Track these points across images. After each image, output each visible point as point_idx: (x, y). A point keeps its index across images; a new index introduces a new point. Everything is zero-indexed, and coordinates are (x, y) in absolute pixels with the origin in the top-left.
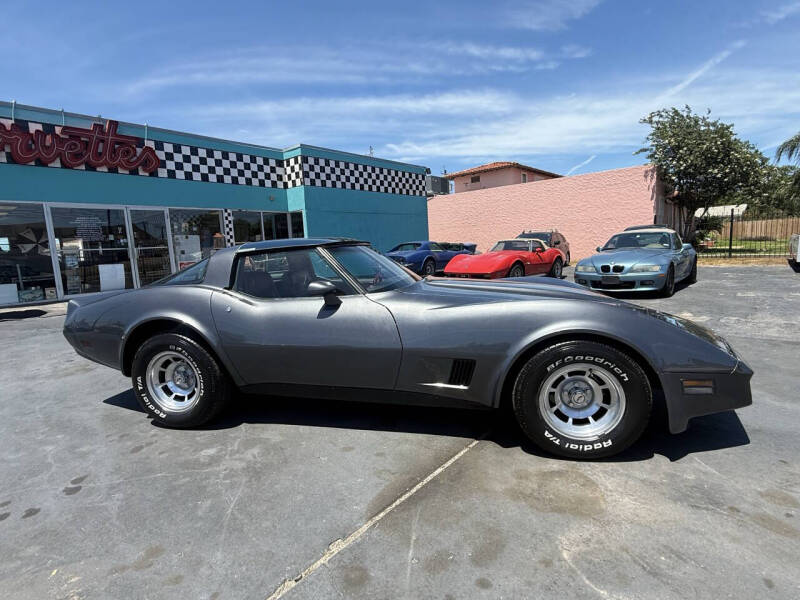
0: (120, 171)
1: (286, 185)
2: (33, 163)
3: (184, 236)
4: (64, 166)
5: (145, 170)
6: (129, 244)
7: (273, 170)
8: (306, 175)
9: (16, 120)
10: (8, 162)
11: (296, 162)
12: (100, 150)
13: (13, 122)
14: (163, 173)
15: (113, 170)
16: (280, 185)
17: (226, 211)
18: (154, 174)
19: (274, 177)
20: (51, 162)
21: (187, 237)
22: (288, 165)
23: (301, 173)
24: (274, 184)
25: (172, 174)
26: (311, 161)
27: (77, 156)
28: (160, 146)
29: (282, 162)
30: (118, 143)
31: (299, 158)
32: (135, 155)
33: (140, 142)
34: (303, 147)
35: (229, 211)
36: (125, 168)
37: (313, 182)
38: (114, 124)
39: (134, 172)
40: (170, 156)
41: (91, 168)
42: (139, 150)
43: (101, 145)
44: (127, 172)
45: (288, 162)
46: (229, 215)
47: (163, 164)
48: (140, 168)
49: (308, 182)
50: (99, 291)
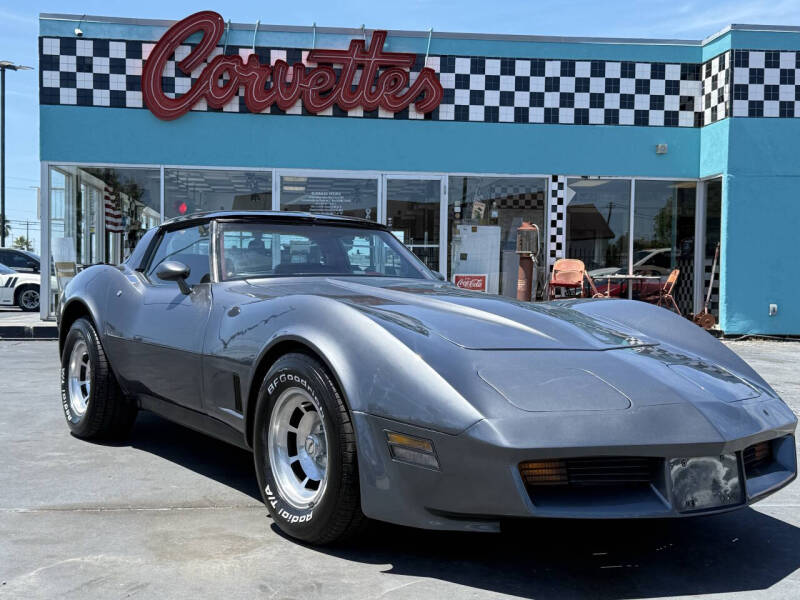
0: (382, 113)
1: (699, 117)
2: (268, 111)
3: (469, 228)
4: (307, 112)
5: (418, 110)
7: (672, 88)
8: (739, 92)
9: (257, 48)
10: (241, 111)
11: (722, 67)
12: (356, 81)
13: (252, 51)
14: (447, 112)
15: (371, 113)
16: (686, 119)
17: (555, 179)
18: (431, 115)
19: (672, 103)
20: (289, 107)
21: (474, 230)
22: (708, 74)
23: (727, 89)
24: (671, 119)
25: (462, 113)
26: (757, 60)
27: (324, 94)
28: (448, 64)
29: (698, 68)
30: (382, 67)
31: (727, 56)
32: (407, 84)
33: (416, 61)
34: (737, 30)
35: (561, 179)
36: (387, 109)
37: (756, 109)
38: (381, 35)
39: (401, 114)
40: (462, 82)
41: (341, 112)
42: (414, 76)
43: (359, 73)
44: (391, 115)
45: (709, 67)
46: (561, 186)
47: (448, 96)
48: (412, 107)
49: (741, 108)
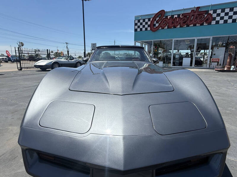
4: (181, 27)
5: (206, 23)
6: (194, 51)
9: (171, 15)
10: (168, 28)
12: (192, 19)
14: (213, 22)
15: (195, 25)
20: (177, 26)
21: (218, 48)
25: (217, 22)
28: (215, 11)
30: (198, 15)
32: (204, 18)
33: (207, 12)
36: (199, 24)
38: (198, 8)
40: (218, 15)
41: (188, 26)
42: (206, 15)
43: (192, 17)
44: (200, 25)
47: (214, 19)
48: (204, 22)
50: (182, 66)
